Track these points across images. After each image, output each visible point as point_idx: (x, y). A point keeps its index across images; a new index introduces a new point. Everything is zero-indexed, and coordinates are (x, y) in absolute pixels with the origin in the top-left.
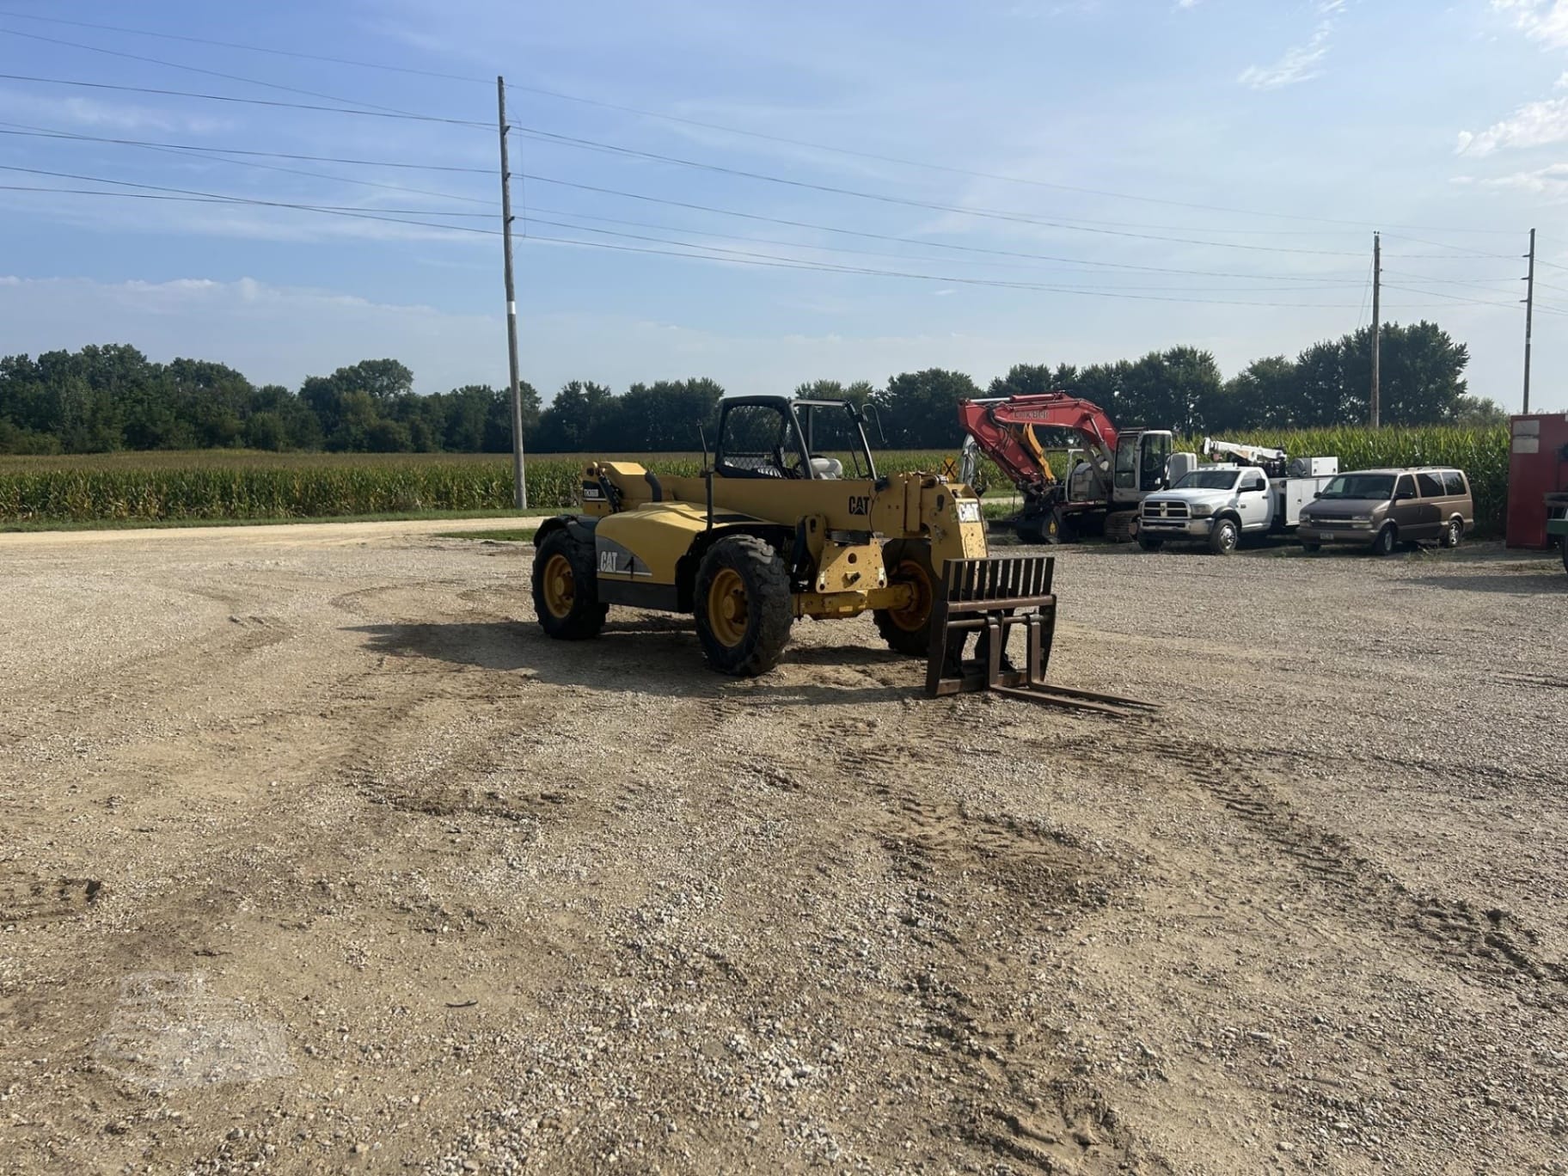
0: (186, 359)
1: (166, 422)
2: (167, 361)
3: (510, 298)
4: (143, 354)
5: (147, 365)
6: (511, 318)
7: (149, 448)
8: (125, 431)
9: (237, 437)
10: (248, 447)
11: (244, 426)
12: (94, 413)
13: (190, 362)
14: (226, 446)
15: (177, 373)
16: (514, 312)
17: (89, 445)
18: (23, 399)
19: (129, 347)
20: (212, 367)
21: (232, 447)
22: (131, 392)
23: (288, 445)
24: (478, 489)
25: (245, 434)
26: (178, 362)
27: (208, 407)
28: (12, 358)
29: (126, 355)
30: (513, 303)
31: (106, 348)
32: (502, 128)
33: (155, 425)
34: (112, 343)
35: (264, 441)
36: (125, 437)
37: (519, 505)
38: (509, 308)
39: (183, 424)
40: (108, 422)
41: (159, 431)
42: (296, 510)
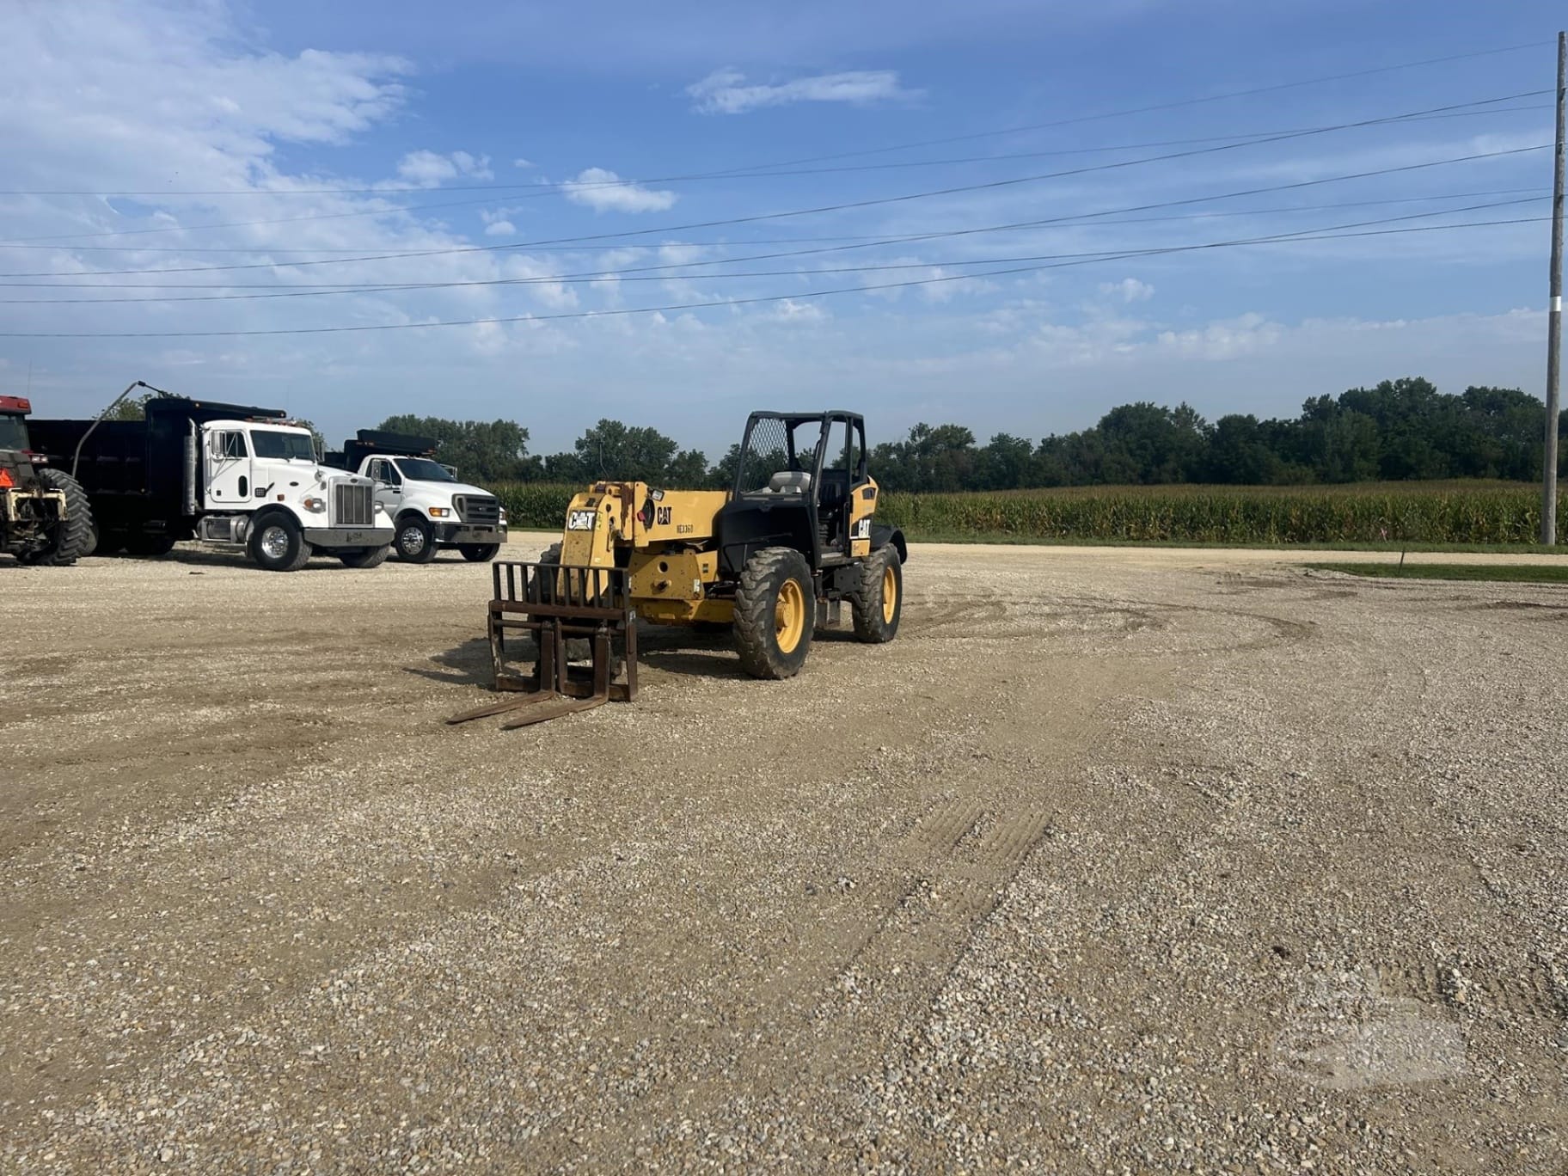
0: (1479, 387)
1: (1421, 453)
2: (1459, 391)
3: (1554, 293)
4: (1433, 386)
5: (1436, 397)
6: (1554, 317)
8: (1379, 463)
9: (1491, 466)
10: (1501, 477)
11: (1502, 455)
12: (1354, 444)
13: (1484, 390)
14: (1476, 476)
15: (1470, 402)
16: (1558, 309)
17: (1341, 476)
18: (1296, 436)
19: (1420, 381)
20: (1505, 393)
21: (1483, 477)
22: (1395, 424)
24: (1506, 521)
25: (1498, 463)
26: (1471, 391)
27: (1468, 436)
28: (1314, 399)
29: (1416, 388)
30: (1559, 299)
31: (1399, 383)
32: (1558, 91)
33: (1408, 454)
34: (1404, 377)
37: (1545, 541)
38: (1553, 304)
39: (1439, 454)
40: (1364, 455)
41: (1412, 461)
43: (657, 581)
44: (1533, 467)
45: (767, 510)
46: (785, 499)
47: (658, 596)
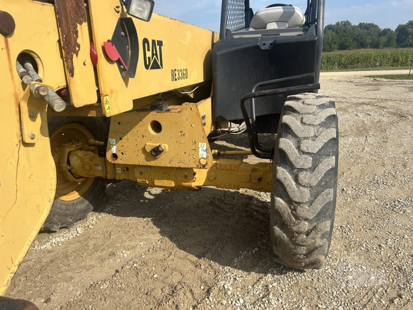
0: (362, 23)
1: (350, 42)
2: (357, 24)
4: (351, 23)
5: (351, 26)
7: (344, 50)
8: (339, 45)
9: (368, 45)
10: (371, 48)
11: (371, 42)
12: (332, 40)
13: (364, 23)
14: (364, 48)
15: (360, 27)
17: (328, 50)
19: (347, 21)
20: (369, 24)
21: (366, 48)
23: (383, 46)
25: (371, 44)
26: (360, 24)
27: (362, 37)
29: (346, 23)
31: (341, 22)
33: (346, 43)
35: (376, 46)
36: (338, 47)
39: (354, 42)
40: (335, 43)
41: (347, 44)
42: (342, 67)
43: (150, 145)
44: (380, 45)
45: (267, 47)
46: (282, 34)
47: (153, 163)
